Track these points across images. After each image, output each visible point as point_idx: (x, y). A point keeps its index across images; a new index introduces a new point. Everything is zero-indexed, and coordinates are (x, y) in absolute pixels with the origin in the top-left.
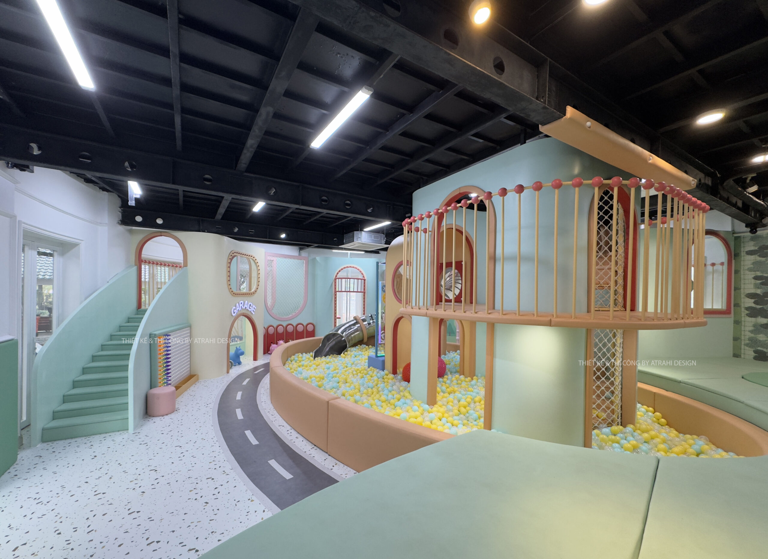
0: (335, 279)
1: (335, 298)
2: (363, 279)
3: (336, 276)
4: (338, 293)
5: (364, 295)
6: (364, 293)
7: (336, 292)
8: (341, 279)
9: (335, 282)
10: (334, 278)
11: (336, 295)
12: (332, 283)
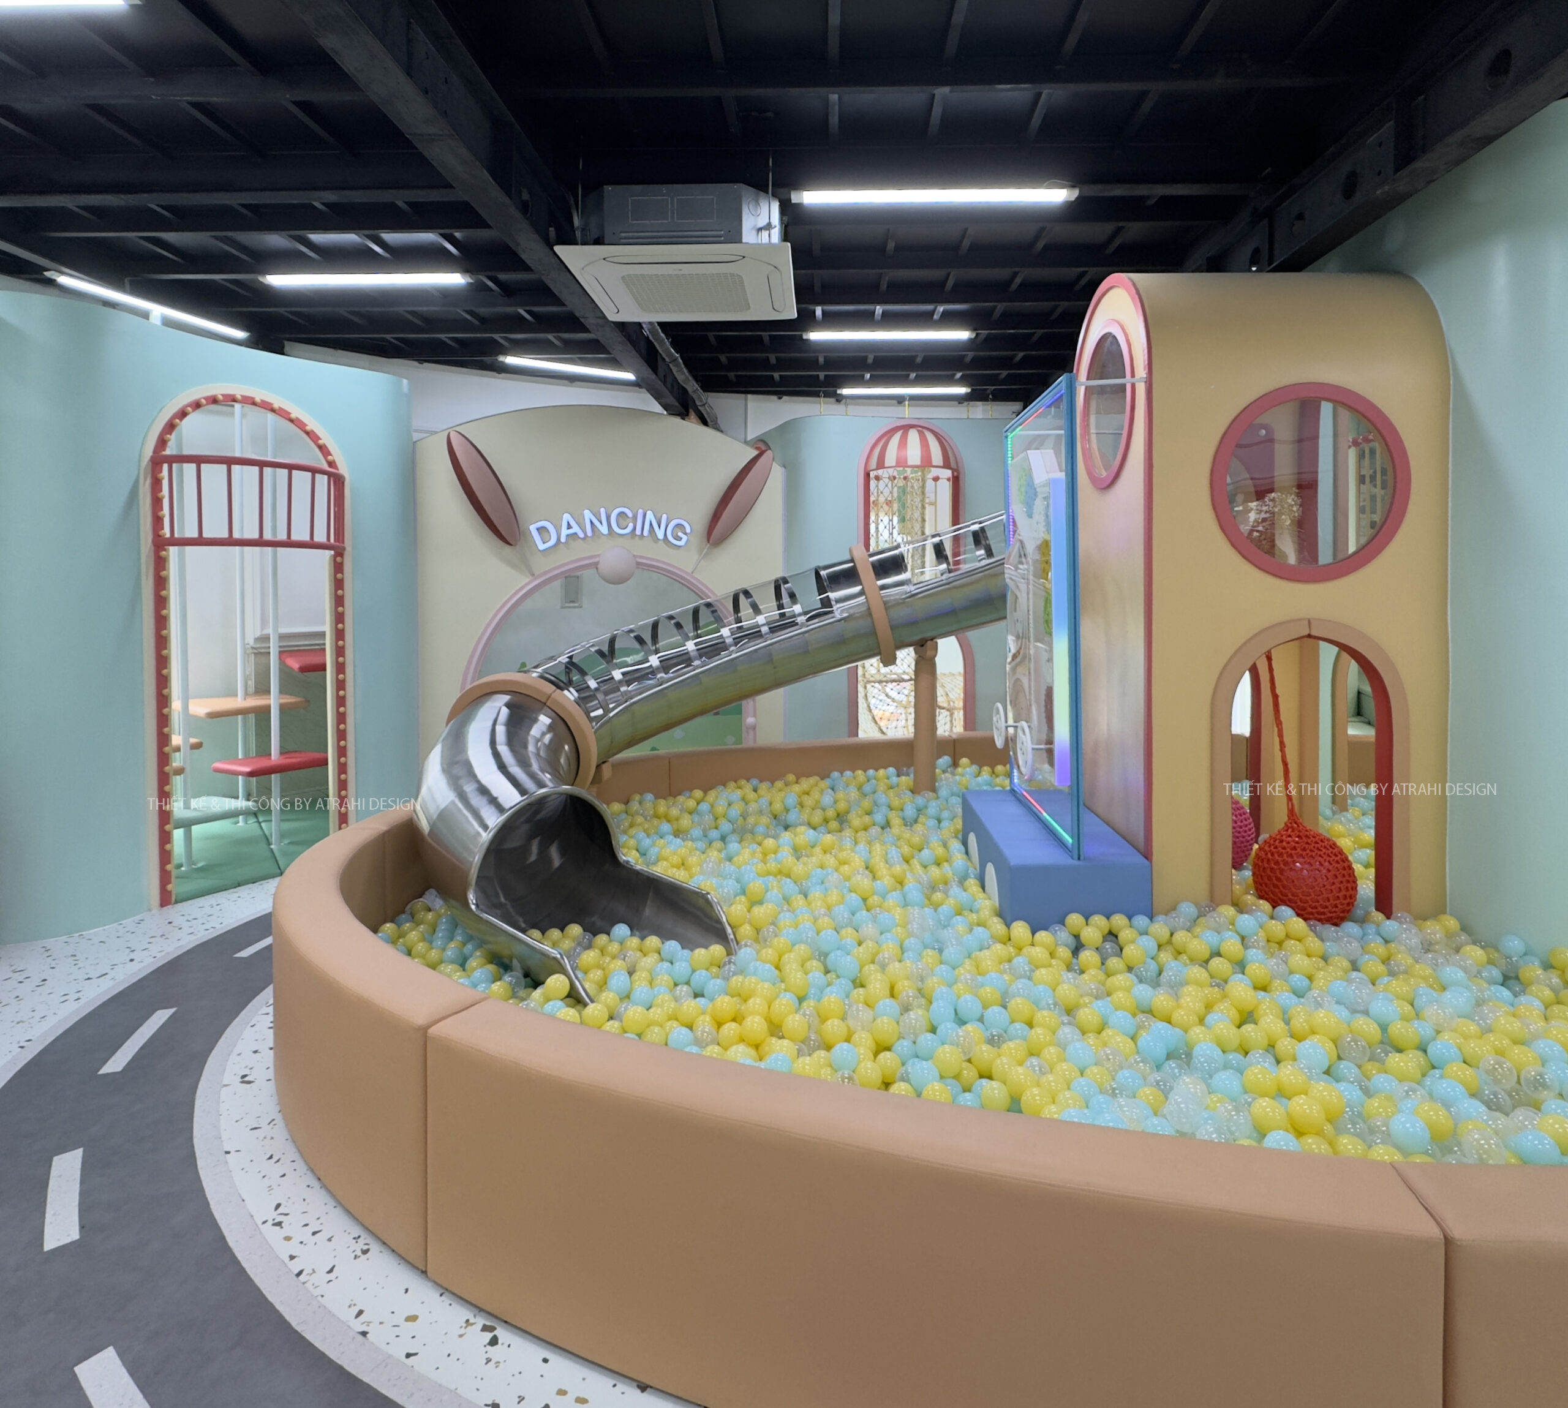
0: (157, 461)
1: (161, 583)
2: (323, 472)
3: (162, 443)
4: (173, 551)
5: (338, 568)
6: (339, 553)
7: (160, 544)
8: (199, 460)
9: (156, 483)
10: (148, 452)
11: (160, 563)
12: (137, 482)
